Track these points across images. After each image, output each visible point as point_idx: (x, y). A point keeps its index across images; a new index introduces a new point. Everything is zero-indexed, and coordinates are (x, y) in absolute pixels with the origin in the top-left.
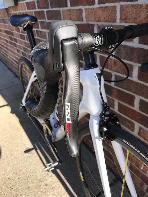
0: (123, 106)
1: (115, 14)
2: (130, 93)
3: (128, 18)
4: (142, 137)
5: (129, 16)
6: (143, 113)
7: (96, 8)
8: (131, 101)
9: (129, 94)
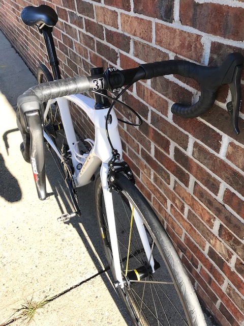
0: (159, 151)
1: (151, 32)
2: (166, 136)
3: (163, 41)
4: (177, 193)
5: (164, 39)
6: (178, 164)
7: (132, 17)
8: (166, 146)
9: (164, 137)
